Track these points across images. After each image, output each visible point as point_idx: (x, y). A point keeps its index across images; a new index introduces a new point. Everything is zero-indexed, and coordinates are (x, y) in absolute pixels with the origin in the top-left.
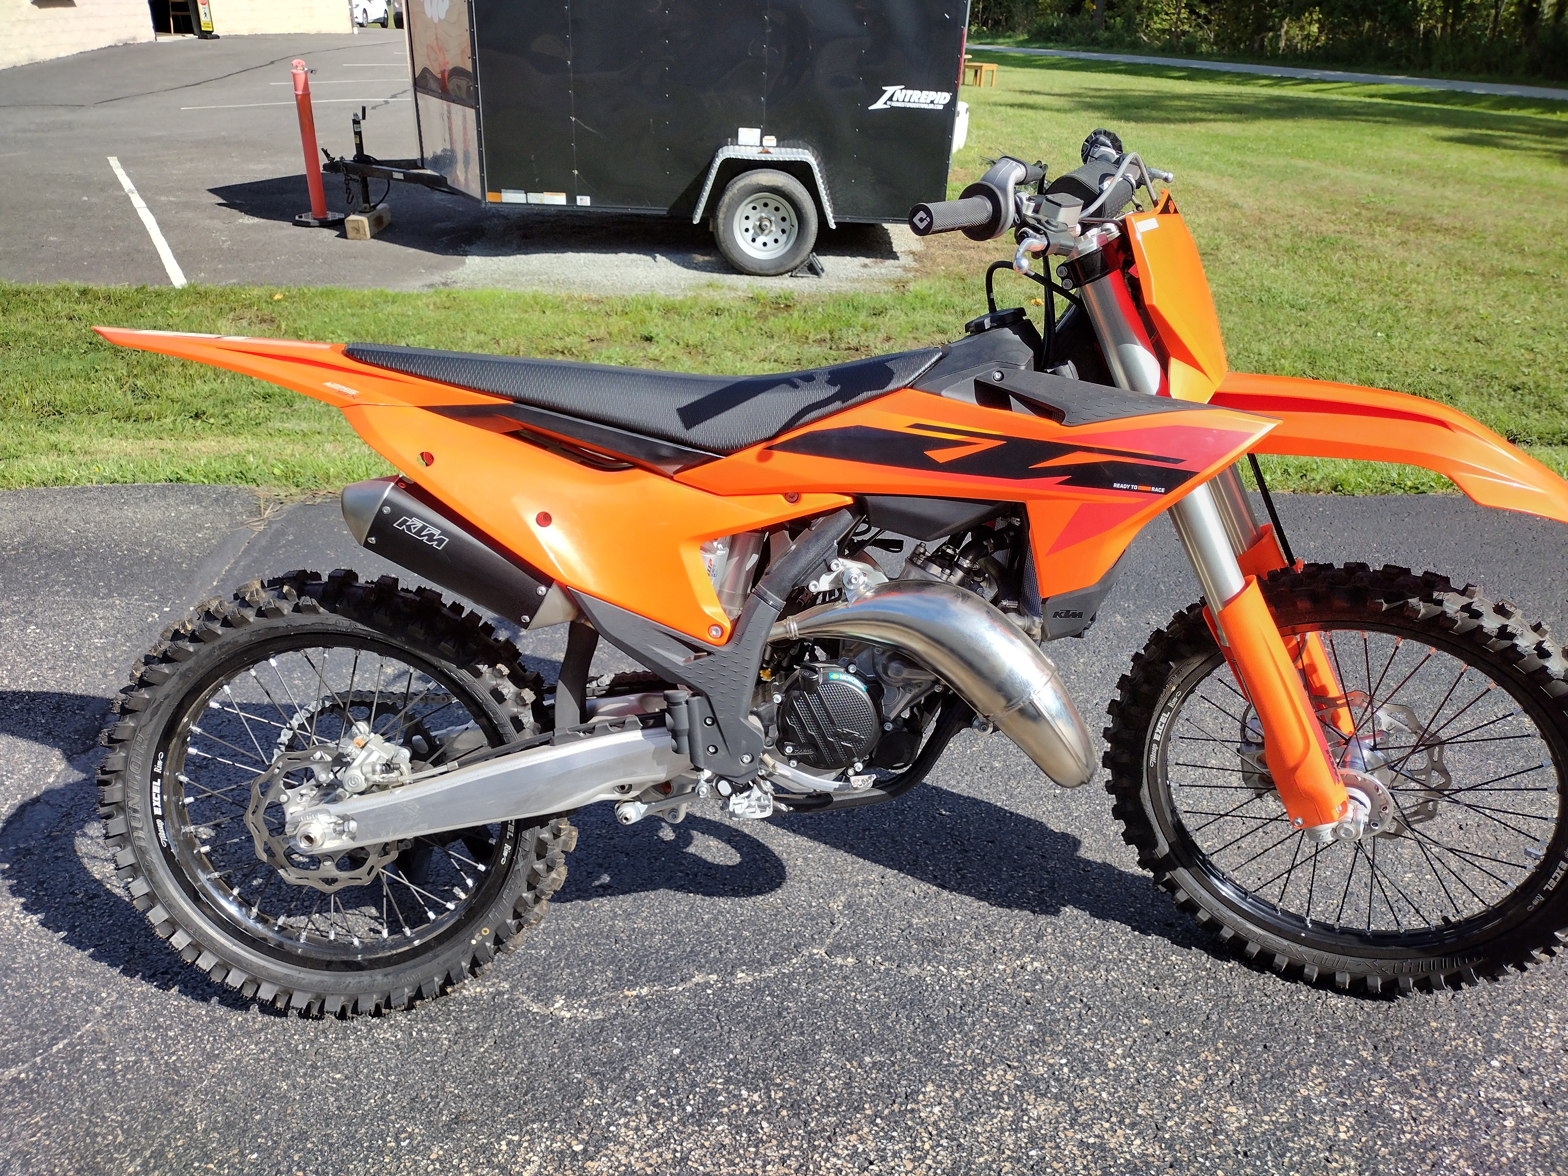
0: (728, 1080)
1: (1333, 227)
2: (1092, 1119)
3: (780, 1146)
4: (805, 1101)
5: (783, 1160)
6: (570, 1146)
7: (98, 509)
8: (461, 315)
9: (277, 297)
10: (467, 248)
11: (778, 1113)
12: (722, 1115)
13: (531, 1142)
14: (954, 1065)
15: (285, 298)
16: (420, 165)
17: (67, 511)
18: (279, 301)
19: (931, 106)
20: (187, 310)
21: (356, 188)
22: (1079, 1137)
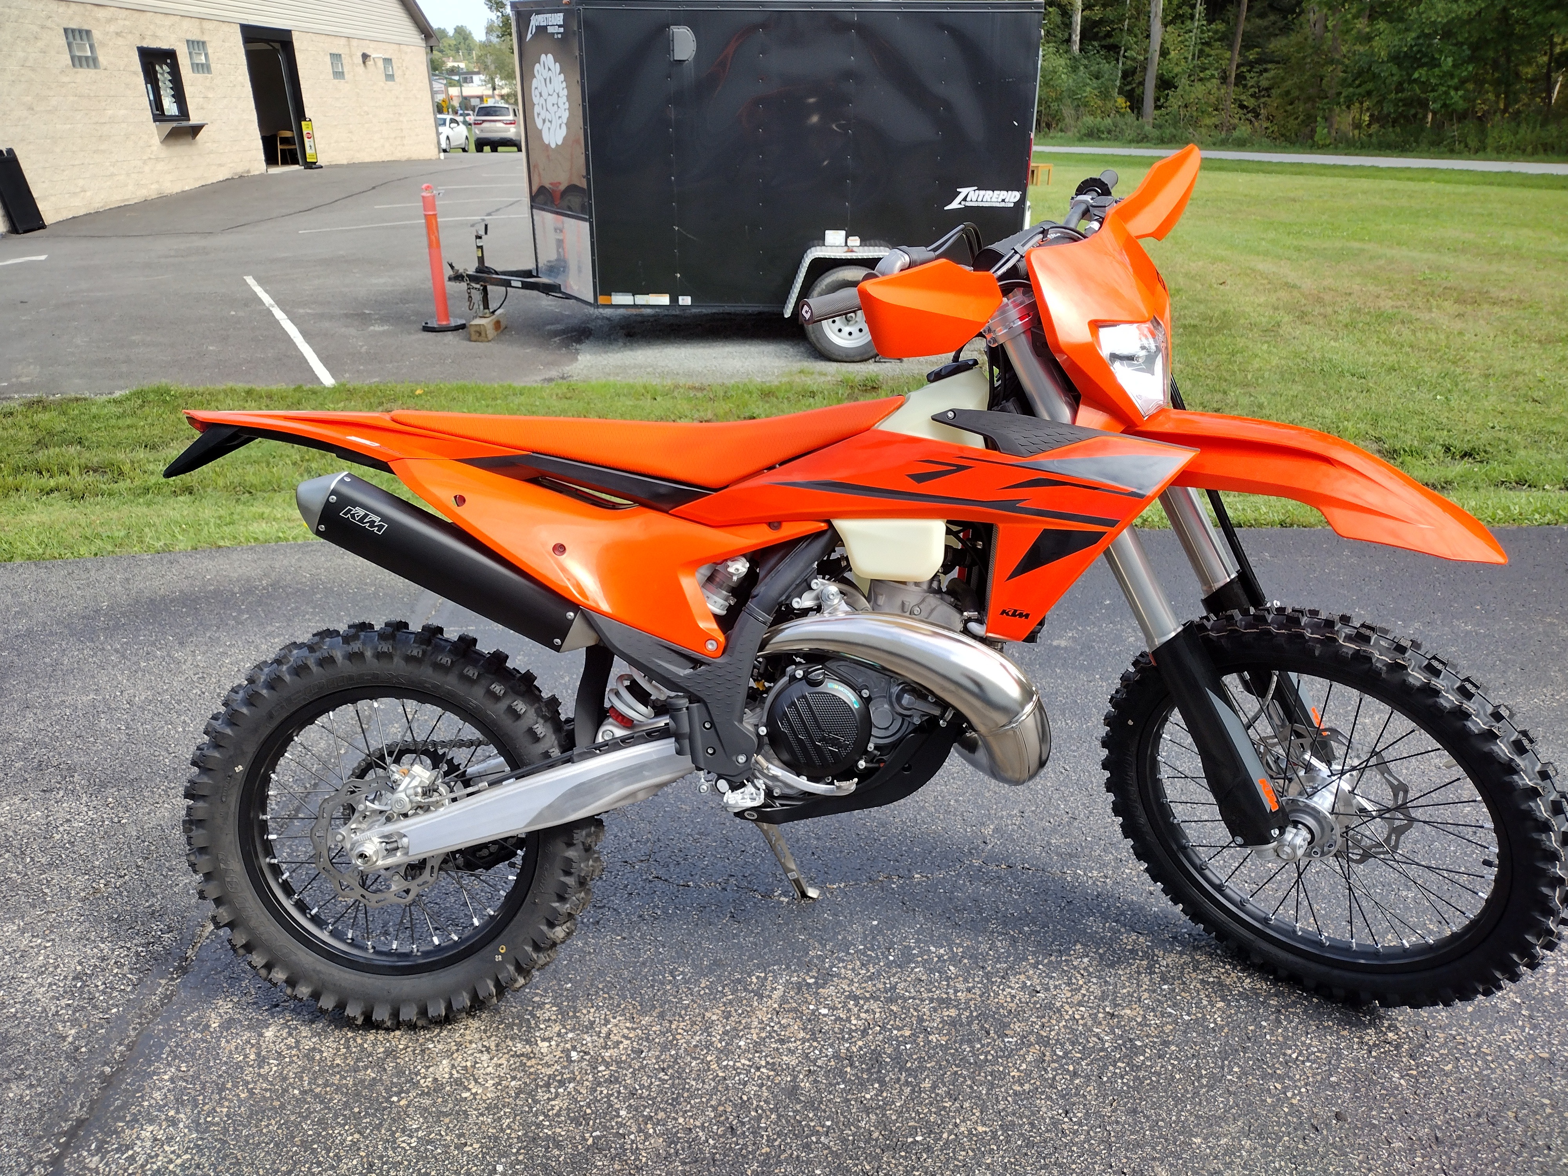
0: (918, 941)
1: (1390, 303)
2: (1211, 967)
3: (966, 980)
4: (981, 954)
5: (969, 990)
6: (804, 980)
7: (323, 559)
8: (581, 404)
9: (418, 392)
10: (578, 347)
11: (960, 961)
12: (918, 962)
13: (775, 977)
14: (1096, 932)
15: (426, 393)
16: (534, 273)
17: (299, 560)
18: (420, 395)
19: (1003, 205)
20: (342, 404)
21: (477, 296)
22: (1201, 977)
